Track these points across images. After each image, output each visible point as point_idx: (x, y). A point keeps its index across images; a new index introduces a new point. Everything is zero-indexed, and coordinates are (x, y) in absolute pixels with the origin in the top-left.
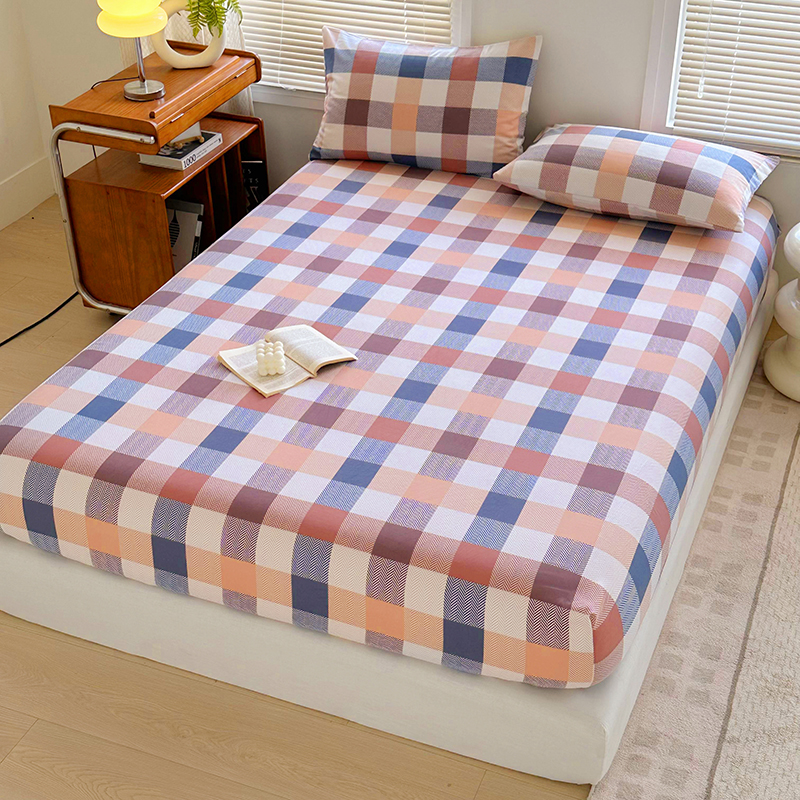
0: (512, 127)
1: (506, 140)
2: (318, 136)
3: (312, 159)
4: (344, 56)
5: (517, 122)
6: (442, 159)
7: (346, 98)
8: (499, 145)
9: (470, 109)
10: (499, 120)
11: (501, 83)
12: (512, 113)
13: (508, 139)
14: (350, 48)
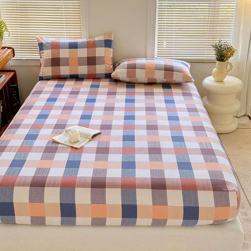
0: (109, 61)
1: (108, 66)
2: (41, 72)
3: (39, 80)
4: (46, 44)
5: (110, 60)
6: (88, 74)
7: (51, 58)
8: (106, 67)
9: (95, 57)
10: (105, 59)
11: (104, 48)
12: (108, 57)
13: (109, 65)
14: (48, 42)
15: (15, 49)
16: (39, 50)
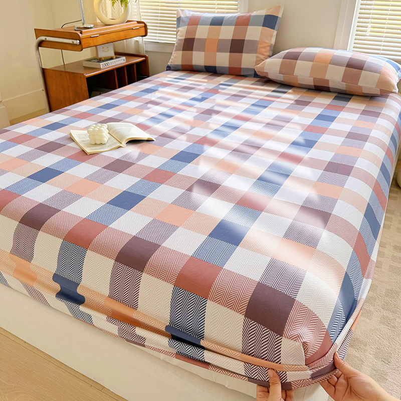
0: (266, 50)
1: (262, 57)
2: (171, 59)
3: (167, 70)
4: (184, 19)
6: (229, 67)
7: (184, 38)
8: (259, 59)
9: (244, 40)
10: (259, 45)
11: (261, 27)
12: (266, 43)
14: (188, 15)
16: (176, 26)
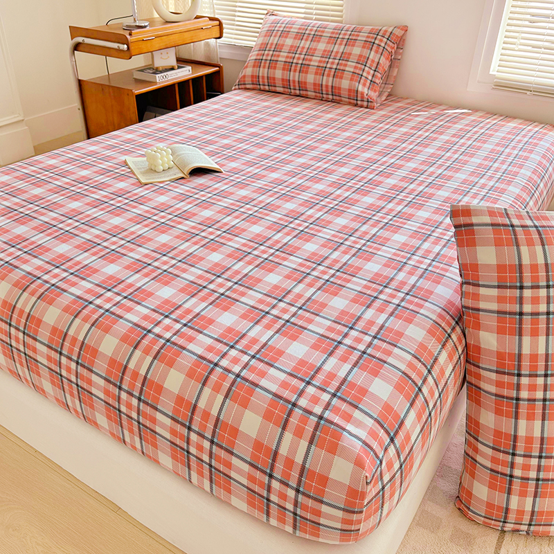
15: (223, 21)
